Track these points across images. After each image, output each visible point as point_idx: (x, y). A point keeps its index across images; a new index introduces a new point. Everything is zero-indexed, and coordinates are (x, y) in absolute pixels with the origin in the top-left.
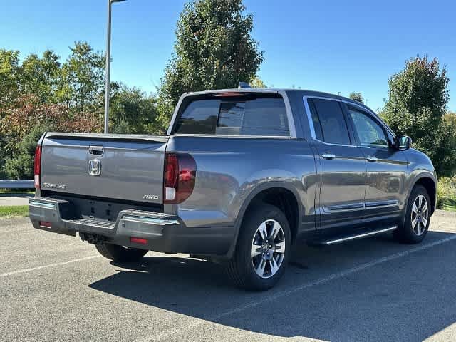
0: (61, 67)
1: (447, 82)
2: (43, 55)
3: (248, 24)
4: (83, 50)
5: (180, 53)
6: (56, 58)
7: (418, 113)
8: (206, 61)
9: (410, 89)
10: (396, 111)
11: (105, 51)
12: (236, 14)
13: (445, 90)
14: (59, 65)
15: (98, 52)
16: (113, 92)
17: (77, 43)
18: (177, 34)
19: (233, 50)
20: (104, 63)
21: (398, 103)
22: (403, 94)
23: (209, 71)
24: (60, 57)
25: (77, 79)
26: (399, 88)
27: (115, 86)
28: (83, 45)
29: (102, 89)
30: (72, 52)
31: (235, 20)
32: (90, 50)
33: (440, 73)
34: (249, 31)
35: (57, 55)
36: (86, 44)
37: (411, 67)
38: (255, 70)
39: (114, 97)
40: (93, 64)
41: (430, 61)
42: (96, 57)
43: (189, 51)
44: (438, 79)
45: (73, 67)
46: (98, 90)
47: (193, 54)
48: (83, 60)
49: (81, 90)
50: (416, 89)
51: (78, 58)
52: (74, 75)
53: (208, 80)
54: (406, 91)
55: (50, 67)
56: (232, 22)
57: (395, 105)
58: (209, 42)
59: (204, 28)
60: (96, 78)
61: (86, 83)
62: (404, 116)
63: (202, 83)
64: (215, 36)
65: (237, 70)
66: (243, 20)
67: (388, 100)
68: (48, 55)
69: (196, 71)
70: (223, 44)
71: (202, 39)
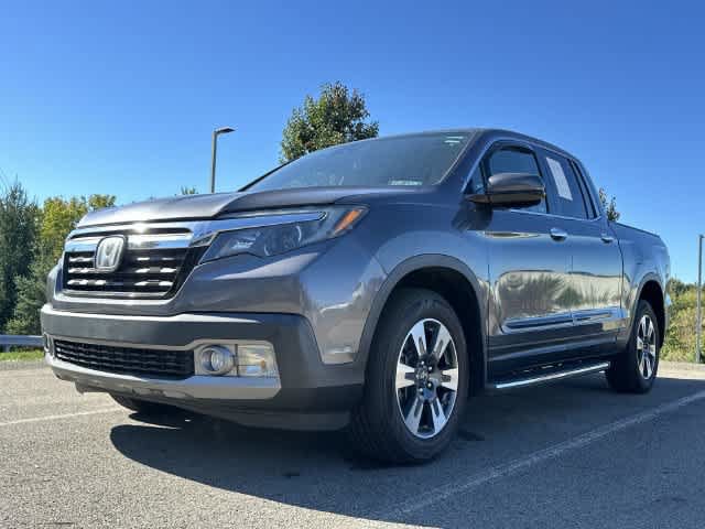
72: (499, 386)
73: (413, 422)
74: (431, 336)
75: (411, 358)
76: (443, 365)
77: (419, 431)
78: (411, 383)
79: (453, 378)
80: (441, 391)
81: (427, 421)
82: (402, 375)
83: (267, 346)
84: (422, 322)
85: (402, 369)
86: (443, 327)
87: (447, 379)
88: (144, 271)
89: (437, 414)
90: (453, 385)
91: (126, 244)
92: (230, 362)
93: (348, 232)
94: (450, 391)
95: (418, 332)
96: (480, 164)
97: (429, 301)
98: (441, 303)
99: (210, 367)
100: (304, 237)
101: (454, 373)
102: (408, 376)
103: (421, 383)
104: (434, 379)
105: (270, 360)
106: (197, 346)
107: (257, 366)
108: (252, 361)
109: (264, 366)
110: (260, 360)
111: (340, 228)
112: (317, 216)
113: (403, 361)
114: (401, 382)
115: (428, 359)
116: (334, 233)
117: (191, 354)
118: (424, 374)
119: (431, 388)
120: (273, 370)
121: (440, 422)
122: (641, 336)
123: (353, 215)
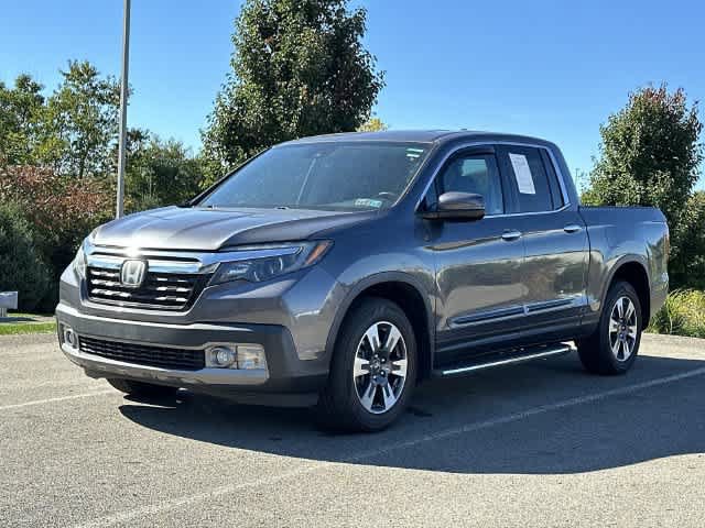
0: (45, 104)
1: (699, 129)
2: (14, 83)
3: (357, 25)
4: (83, 74)
5: (240, 74)
6: (36, 88)
7: (650, 181)
8: (286, 87)
9: (636, 142)
10: (614, 178)
11: (119, 75)
12: (337, 8)
13: (696, 144)
14: (41, 100)
15: (109, 78)
16: (134, 146)
17: (73, 62)
18: (235, 40)
19: (332, 69)
20: (118, 95)
21: (616, 164)
22: (624, 150)
23: (290, 103)
24: (44, 87)
25: (72, 125)
26: (617, 140)
27: (137, 136)
28: (83, 66)
29: (115, 141)
30: (65, 78)
31: (334, 18)
32: (94, 74)
33: (687, 114)
34: (359, 37)
35: (39, 83)
36: (87, 65)
37: (639, 104)
38: (370, 103)
39: (135, 154)
40: (101, 99)
41: (670, 92)
42: (104, 87)
43: (256, 71)
44: (684, 125)
45: (67, 103)
46: (109, 144)
47: (264, 75)
48: (83, 91)
49: (79, 144)
50: (645, 140)
51: (74, 89)
52: (68, 118)
53: (289, 118)
54: (628, 144)
55: (25, 103)
56: (329, 21)
57: (610, 168)
58: (290, 55)
59: (282, 32)
60: (105, 122)
61: (89, 130)
62: (626, 186)
63: (278, 123)
64: (300, 44)
65: (338, 103)
66: (348, 17)
67: (599, 159)
68: (23, 82)
69: (268, 103)
70: (314, 58)
71: (278, 49)
72: (445, 372)
73: (367, 402)
74: (383, 334)
75: (366, 352)
76: (394, 357)
77: (372, 408)
78: (366, 372)
79: (402, 368)
80: (392, 378)
81: (379, 400)
82: (359, 367)
83: (258, 347)
84: (375, 325)
85: (359, 362)
86: (394, 328)
87: (398, 368)
88: (163, 289)
89: (388, 395)
90: (402, 373)
91: (147, 267)
92: (232, 357)
93: (318, 263)
94: (400, 378)
95: (372, 333)
96: (435, 180)
97: (382, 307)
98: (392, 309)
99: (217, 361)
100: (285, 267)
101: (403, 363)
102: (364, 367)
103: (374, 371)
104: (387, 369)
105: (261, 357)
106: (207, 347)
107: (251, 362)
108: (247, 358)
109: (256, 361)
110: (254, 356)
111: (311, 259)
112: (294, 251)
113: (360, 356)
114: (358, 371)
115: (382, 352)
116: (307, 264)
117: (203, 352)
118: (378, 365)
119: (384, 376)
120: (263, 364)
121: (390, 401)
122: (616, 318)
123: (322, 248)
